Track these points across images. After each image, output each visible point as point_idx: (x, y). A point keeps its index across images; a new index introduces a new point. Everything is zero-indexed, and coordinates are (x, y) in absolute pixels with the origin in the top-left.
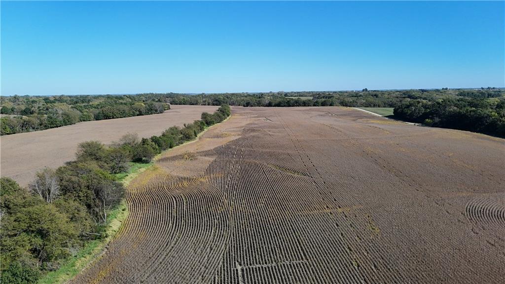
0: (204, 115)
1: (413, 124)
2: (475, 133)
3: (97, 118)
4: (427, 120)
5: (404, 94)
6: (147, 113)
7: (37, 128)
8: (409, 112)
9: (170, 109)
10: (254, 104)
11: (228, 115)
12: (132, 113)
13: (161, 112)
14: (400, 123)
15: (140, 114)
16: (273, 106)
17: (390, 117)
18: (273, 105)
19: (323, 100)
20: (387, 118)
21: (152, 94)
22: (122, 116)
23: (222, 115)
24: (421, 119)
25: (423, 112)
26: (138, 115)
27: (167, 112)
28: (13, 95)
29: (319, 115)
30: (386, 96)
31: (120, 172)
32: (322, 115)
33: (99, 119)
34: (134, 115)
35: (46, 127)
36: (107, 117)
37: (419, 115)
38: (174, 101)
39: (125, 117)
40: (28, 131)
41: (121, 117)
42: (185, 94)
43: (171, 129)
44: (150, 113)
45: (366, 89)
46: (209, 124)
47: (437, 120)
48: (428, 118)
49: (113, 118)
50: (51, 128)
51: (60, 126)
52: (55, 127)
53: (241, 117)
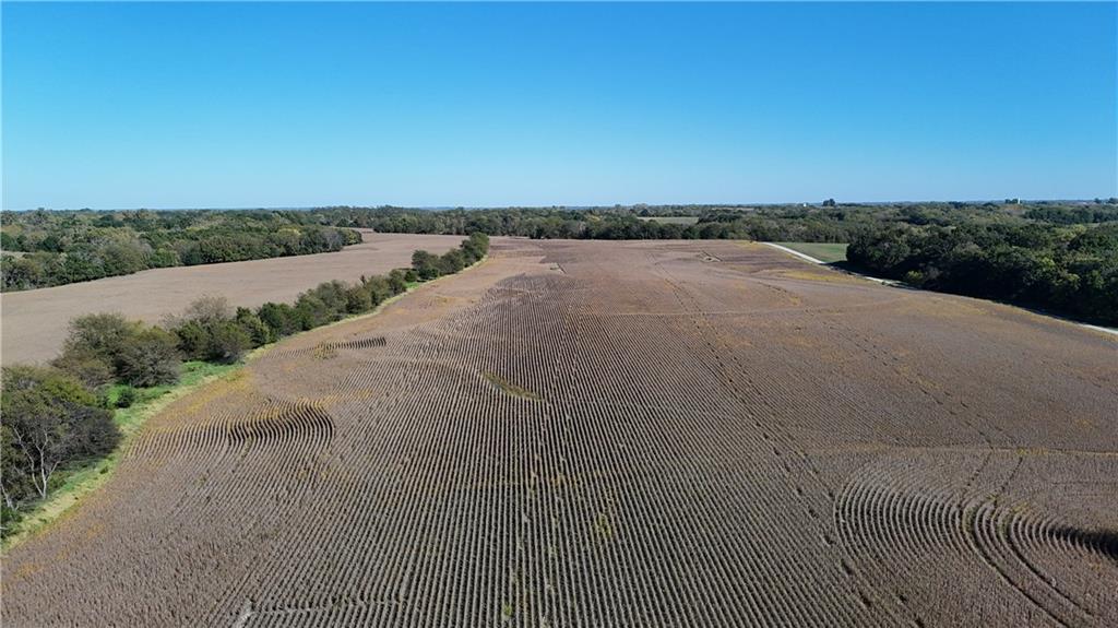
0: (420, 257)
1: (881, 281)
2: (1002, 305)
3: (188, 261)
4: (911, 273)
5: (904, 212)
6: (305, 252)
7: (41, 283)
9: (360, 241)
10: (553, 233)
11: (478, 258)
12: (269, 251)
13: (336, 250)
14: (854, 279)
15: (289, 253)
16: (595, 238)
17: (838, 265)
18: (594, 235)
19: (713, 224)
20: (828, 268)
21: (346, 209)
22: (244, 257)
23: (471, 253)
24: (899, 270)
25: (905, 255)
26: (283, 255)
27: (348, 250)
28: (36, 208)
29: (679, 259)
30: (862, 216)
31: (157, 384)
32: (685, 260)
33: (193, 262)
34: (272, 255)
35: (63, 281)
36: (209, 259)
37: (896, 263)
38: (381, 225)
39: (251, 259)
40: (20, 289)
41: (242, 260)
42: (418, 209)
43: (324, 287)
44: (310, 250)
45: (831, 200)
46: (425, 276)
47: (934, 273)
48: (916, 271)
49: (224, 261)
50: (74, 282)
51: (95, 278)
52: (84, 280)
53: (507, 262)
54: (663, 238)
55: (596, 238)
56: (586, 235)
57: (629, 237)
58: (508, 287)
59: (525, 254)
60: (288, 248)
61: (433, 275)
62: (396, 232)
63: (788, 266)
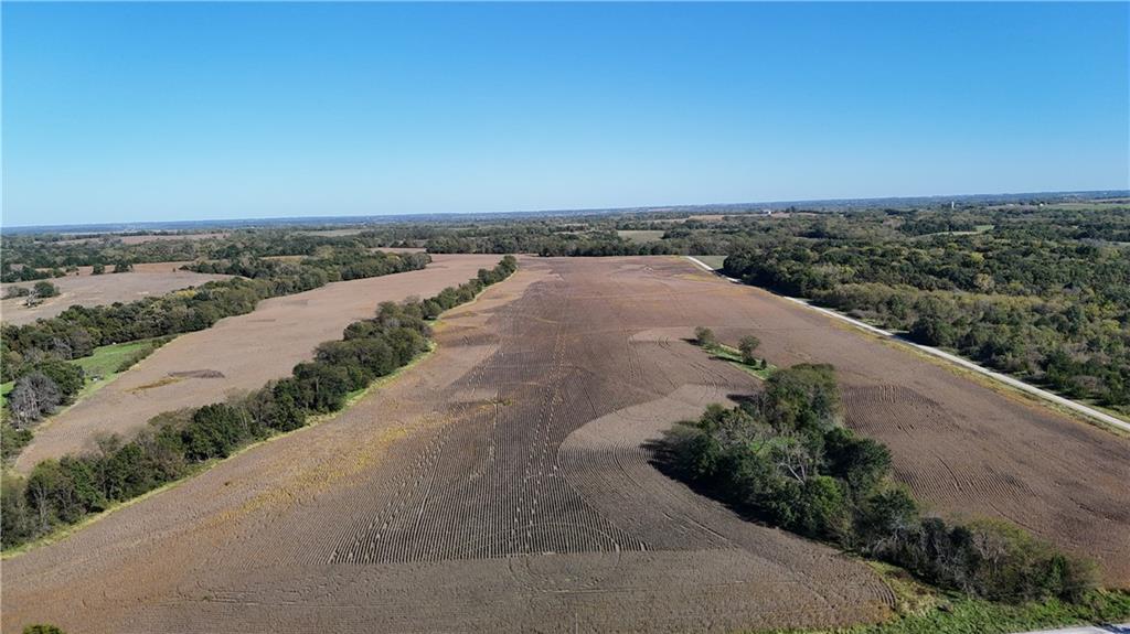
0: (482, 273)
3: (345, 278)
4: (744, 275)
6: (405, 270)
8: (734, 265)
9: (431, 261)
10: (554, 251)
11: (512, 271)
12: (386, 270)
13: (422, 268)
15: (396, 271)
20: (710, 273)
23: (506, 268)
27: (430, 267)
35: (300, 290)
36: (357, 276)
38: (432, 247)
46: (487, 283)
53: (530, 274)
54: (626, 255)
55: (584, 255)
56: (577, 253)
57: (605, 255)
58: (535, 287)
59: (539, 268)
60: (395, 267)
61: (492, 282)
62: (442, 253)
63: (690, 272)
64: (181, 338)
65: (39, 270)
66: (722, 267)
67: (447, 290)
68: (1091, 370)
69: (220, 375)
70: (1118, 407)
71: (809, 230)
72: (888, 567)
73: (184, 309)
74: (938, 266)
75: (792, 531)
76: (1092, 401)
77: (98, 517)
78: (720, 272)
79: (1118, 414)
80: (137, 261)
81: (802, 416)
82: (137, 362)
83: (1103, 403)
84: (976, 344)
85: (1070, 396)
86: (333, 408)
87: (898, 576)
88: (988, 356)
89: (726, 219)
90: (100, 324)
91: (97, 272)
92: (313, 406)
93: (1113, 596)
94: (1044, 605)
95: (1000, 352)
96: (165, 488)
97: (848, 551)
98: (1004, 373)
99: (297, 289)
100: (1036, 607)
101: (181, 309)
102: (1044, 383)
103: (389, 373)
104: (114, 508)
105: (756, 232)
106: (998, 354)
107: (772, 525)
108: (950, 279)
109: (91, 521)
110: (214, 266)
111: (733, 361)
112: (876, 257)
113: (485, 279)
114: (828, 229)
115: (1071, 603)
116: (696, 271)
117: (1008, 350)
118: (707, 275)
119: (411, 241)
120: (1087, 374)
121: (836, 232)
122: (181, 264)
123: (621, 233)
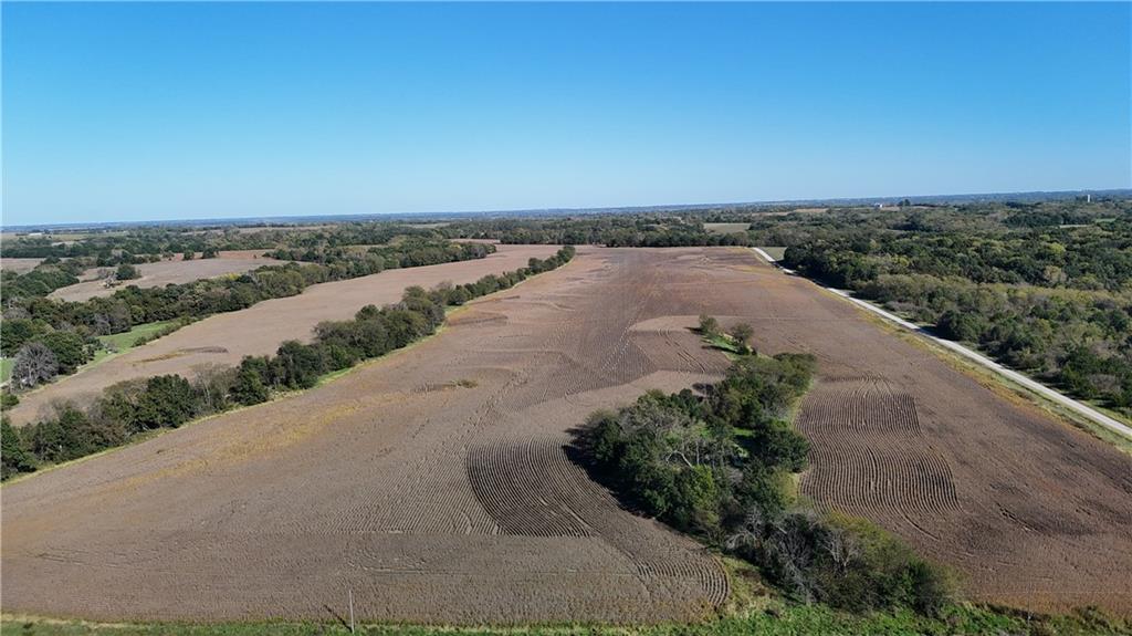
0: (533, 261)
3: (404, 266)
6: (465, 259)
8: (792, 255)
9: (495, 250)
11: (568, 261)
12: (446, 258)
13: (482, 257)
15: (456, 260)
22: (433, 262)
23: (563, 258)
26: (453, 261)
27: (490, 257)
34: (447, 261)
35: (354, 276)
36: (416, 264)
38: (506, 238)
44: (468, 258)
46: (535, 272)
53: (589, 264)
55: (650, 246)
57: (671, 246)
60: (455, 256)
61: (540, 271)
62: (516, 243)
63: (748, 263)
64: (216, 317)
65: (137, 256)
66: (782, 258)
67: (487, 277)
68: (1112, 368)
69: (225, 351)
70: (1125, 409)
71: (905, 223)
72: (743, 565)
73: (222, 290)
74: (1008, 258)
75: (666, 523)
76: (1099, 402)
77: (28, 476)
78: (779, 264)
79: (1122, 418)
80: (228, 248)
81: (748, 405)
82: (158, 338)
83: (1110, 404)
84: (998, 338)
85: (1076, 396)
86: (305, 385)
87: (745, 573)
88: (1005, 351)
89: (829, 212)
90: (145, 302)
91: (186, 258)
92: (286, 383)
93: (977, 613)
94: (894, 616)
95: (1018, 347)
96: (104, 453)
97: (712, 546)
98: (1016, 370)
99: (351, 275)
100: (884, 617)
101: (219, 290)
102: (1054, 382)
103: (382, 354)
104: (46, 470)
105: (847, 225)
106: (1014, 350)
107: (649, 516)
108: (1018, 272)
109: (19, 480)
110: (291, 253)
111: (726, 350)
112: (944, 248)
113: (535, 268)
114: (924, 222)
115: (926, 616)
116: (754, 262)
117: (1027, 344)
118: (764, 266)
119: (492, 233)
120: (1106, 372)
121: (932, 224)
122: (265, 252)
123: (707, 226)
